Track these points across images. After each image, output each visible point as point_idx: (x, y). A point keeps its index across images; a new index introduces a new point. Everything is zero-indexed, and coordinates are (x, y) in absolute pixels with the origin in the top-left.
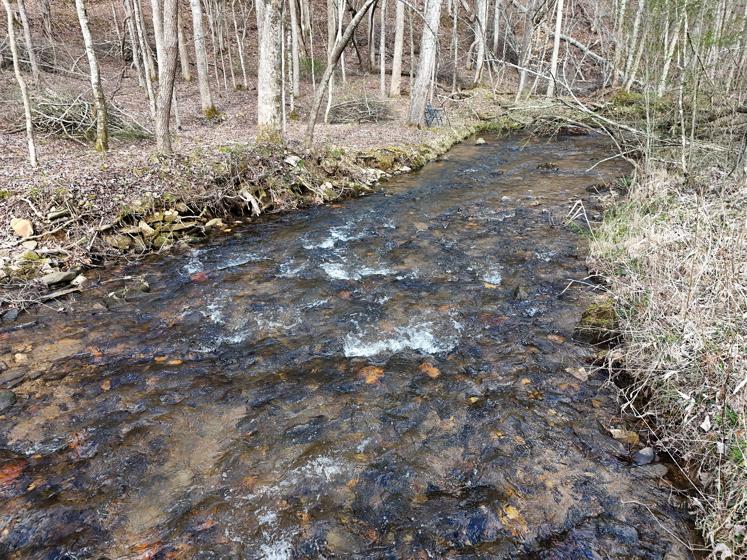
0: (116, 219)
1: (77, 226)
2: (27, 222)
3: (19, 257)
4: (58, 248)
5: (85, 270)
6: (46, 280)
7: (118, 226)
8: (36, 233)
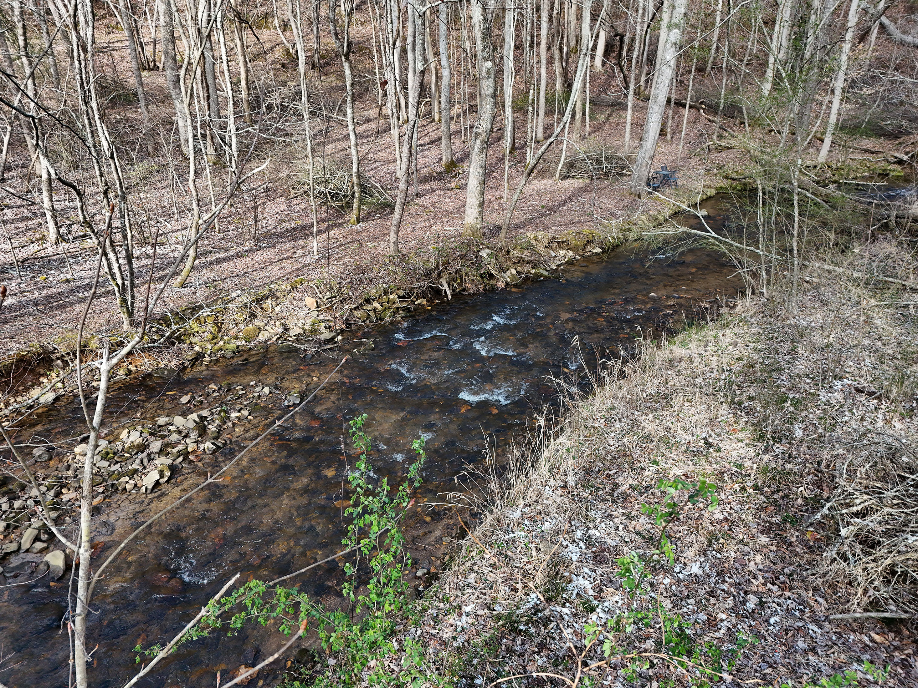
0: (361, 301)
1: (339, 304)
2: (314, 300)
3: (309, 322)
4: (329, 317)
5: (342, 332)
6: (323, 337)
7: (361, 305)
8: (318, 307)
